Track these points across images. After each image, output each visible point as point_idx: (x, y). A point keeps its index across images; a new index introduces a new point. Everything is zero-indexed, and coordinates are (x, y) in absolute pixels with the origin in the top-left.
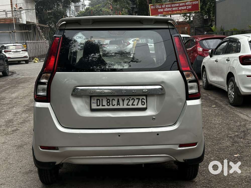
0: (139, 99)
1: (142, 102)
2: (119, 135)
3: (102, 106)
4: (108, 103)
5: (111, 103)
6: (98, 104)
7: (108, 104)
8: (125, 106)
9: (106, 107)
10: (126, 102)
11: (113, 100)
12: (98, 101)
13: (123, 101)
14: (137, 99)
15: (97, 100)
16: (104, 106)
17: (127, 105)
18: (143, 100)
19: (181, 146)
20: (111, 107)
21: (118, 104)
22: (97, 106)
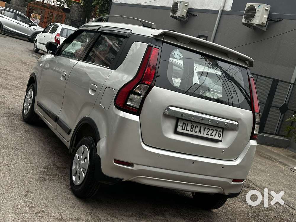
0: (217, 130)
1: (219, 134)
2: (194, 162)
3: (187, 130)
4: (192, 128)
5: (194, 129)
6: (183, 128)
7: (192, 130)
8: (205, 136)
9: (190, 132)
10: (206, 131)
11: (196, 127)
12: (184, 125)
13: (204, 129)
14: (216, 130)
15: (184, 123)
16: (188, 131)
17: (207, 134)
18: (220, 133)
19: (234, 180)
20: (193, 133)
21: (200, 132)
22: (182, 129)
